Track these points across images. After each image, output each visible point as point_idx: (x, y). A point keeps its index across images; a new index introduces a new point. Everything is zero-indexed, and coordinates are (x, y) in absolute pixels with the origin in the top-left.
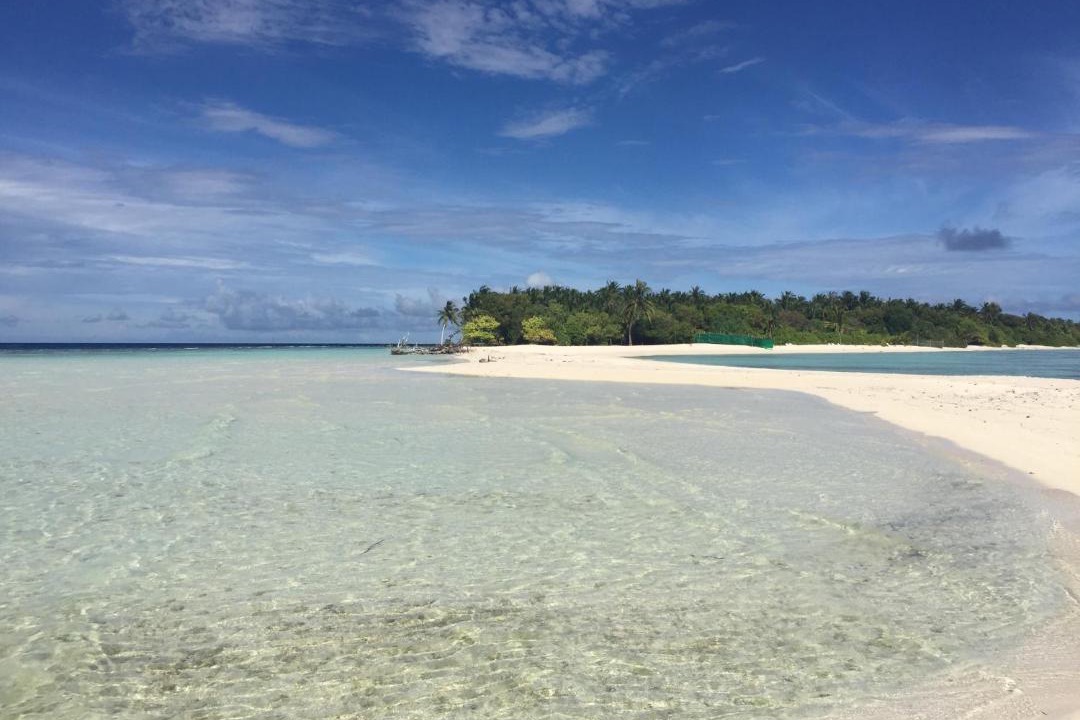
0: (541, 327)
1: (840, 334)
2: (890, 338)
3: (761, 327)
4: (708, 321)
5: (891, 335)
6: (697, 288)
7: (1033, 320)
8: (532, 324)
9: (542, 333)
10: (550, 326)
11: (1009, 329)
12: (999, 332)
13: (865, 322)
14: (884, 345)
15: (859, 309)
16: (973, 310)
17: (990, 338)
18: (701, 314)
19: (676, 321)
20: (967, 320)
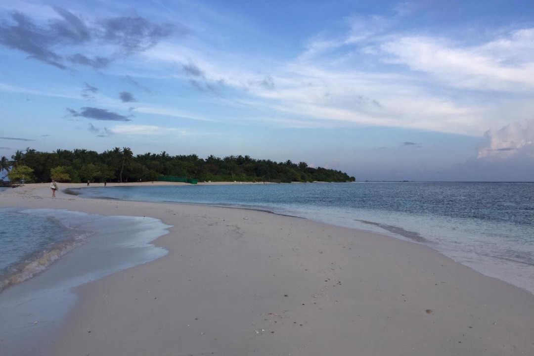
0: (63, 173)
1: (233, 176)
2: (257, 178)
3: (194, 173)
4: (166, 169)
5: (258, 176)
6: (164, 152)
7: (321, 170)
8: (56, 171)
9: (62, 176)
10: (68, 172)
11: (310, 174)
12: (306, 175)
13: (247, 171)
14: (254, 182)
15: (244, 164)
16: (296, 165)
17: (302, 178)
18: (162, 166)
19: (147, 169)
20: (292, 170)
